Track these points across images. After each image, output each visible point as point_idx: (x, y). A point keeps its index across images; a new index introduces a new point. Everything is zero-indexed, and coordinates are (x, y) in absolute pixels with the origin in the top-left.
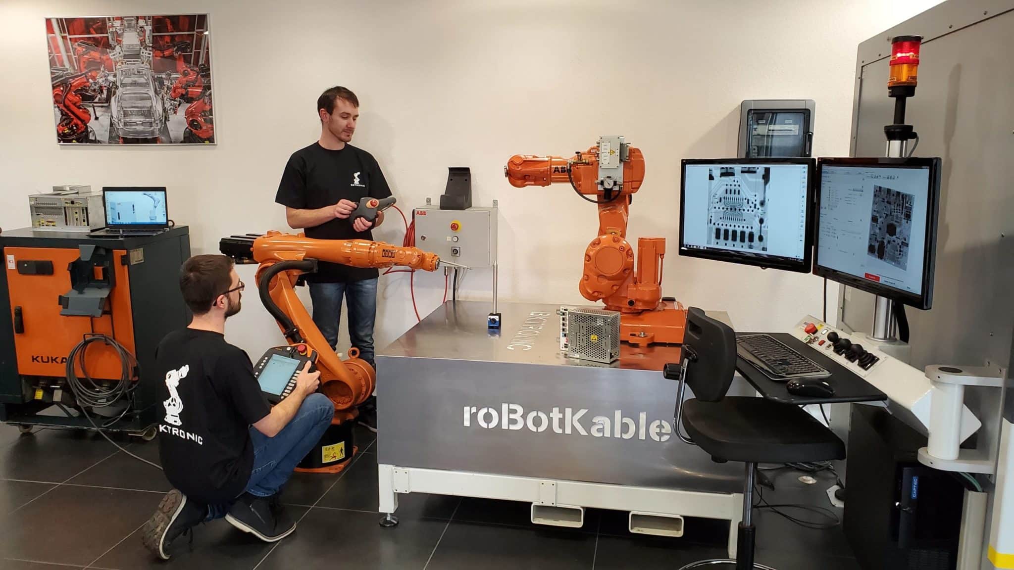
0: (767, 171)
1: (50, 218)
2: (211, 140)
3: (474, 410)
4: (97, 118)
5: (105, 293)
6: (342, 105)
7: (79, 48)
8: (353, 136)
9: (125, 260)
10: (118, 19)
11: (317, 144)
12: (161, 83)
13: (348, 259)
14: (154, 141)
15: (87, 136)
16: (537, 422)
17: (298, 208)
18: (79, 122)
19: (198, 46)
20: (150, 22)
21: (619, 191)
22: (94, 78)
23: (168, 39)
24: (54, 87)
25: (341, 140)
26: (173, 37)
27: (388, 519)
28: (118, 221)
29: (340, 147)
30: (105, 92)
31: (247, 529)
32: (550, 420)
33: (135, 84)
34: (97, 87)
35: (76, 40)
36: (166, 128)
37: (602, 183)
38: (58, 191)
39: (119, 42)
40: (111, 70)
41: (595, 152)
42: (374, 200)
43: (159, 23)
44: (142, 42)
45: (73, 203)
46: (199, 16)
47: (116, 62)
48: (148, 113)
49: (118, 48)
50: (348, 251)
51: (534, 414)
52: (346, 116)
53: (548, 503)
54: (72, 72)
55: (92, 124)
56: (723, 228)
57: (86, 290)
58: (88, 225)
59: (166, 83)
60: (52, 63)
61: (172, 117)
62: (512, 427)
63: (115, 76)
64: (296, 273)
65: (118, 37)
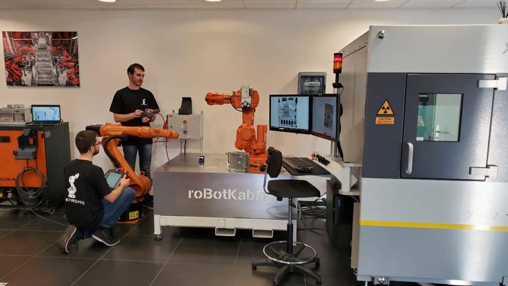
0: (297, 99)
1: (7, 118)
2: (78, 85)
3: (193, 192)
4: (25, 75)
5: (34, 150)
6: (137, 71)
7: (18, 45)
8: (143, 84)
9: (43, 136)
10: (36, 32)
11: (127, 88)
12: (56, 61)
13: (140, 134)
14: (52, 85)
15: (21, 83)
16: (218, 195)
17: (119, 114)
18: (17, 77)
19: (73, 45)
20: (51, 34)
21: (249, 107)
22: (24, 58)
23: (59, 42)
24: (5, 61)
25: (137, 85)
26: (61, 41)
27: (158, 237)
28: (38, 120)
29: (137, 88)
30: (30, 64)
31: (101, 241)
32: (223, 194)
33: (43, 60)
34: (26, 62)
35: (16, 41)
36: (58, 79)
37: (243, 104)
38: (10, 107)
39: (37, 43)
40: (32, 54)
41: (240, 92)
42: (151, 110)
43: (55, 35)
44: (47, 43)
45: (17, 111)
46: (74, 32)
47: (35, 51)
48: (50, 73)
49: (36, 45)
50: (140, 131)
51: (216, 192)
52: (139, 75)
53: (221, 227)
54: (14, 55)
55: (23, 78)
56: (283, 120)
57: (25, 149)
58: (24, 121)
59: (58, 60)
60: (5, 50)
61: (61, 75)
62: (208, 198)
63: (34, 57)
64: (118, 140)
65: (36, 40)
